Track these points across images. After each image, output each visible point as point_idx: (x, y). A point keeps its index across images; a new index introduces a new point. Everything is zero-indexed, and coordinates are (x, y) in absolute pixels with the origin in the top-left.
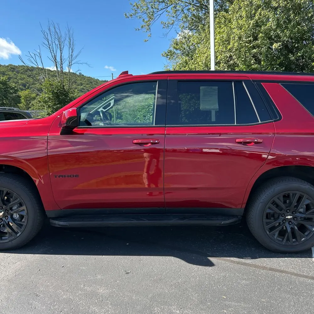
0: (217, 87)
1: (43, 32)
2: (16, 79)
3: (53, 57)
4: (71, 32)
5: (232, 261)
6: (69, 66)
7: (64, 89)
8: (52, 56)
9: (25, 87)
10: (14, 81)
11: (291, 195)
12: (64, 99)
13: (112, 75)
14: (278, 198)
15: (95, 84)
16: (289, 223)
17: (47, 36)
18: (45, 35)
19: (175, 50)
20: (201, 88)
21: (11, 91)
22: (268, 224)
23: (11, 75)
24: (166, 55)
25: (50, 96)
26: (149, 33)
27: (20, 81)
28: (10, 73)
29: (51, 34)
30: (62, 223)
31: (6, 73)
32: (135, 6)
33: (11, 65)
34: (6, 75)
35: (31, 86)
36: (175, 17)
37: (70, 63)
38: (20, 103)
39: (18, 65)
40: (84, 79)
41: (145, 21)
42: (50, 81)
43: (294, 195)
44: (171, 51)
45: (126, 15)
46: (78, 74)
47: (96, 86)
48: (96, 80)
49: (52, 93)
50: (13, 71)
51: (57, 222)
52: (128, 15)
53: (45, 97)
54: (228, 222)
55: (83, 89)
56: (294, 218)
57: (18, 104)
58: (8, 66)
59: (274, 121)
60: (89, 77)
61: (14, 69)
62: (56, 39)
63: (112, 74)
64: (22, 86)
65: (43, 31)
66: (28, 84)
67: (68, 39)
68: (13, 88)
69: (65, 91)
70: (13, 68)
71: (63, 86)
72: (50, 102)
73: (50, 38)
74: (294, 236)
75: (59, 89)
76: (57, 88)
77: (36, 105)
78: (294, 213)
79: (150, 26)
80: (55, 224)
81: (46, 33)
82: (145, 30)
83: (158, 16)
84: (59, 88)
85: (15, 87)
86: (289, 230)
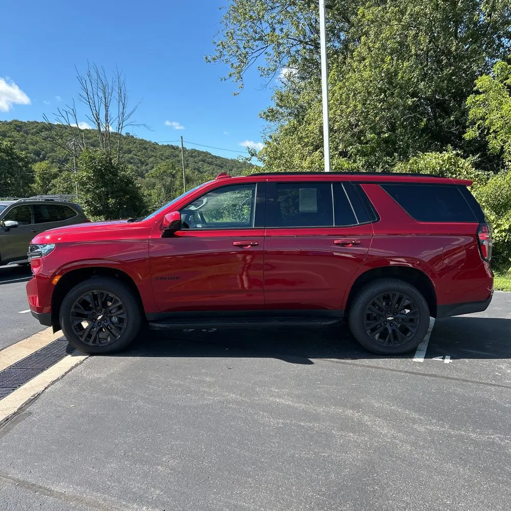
0: (316, 189)
1: (80, 80)
2: (24, 143)
3: (95, 116)
4: (122, 79)
5: (332, 361)
6: (119, 129)
7: (111, 163)
8: (93, 114)
9: (39, 156)
10: (20, 147)
11: (391, 295)
12: (111, 180)
13: (182, 139)
14: (378, 299)
15: (151, 150)
16: (390, 324)
17: (85, 85)
18: (82, 84)
19: (278, 108)
20: (300, 189)
21: (20, 164)
22: (368, 325)
23: (16, 137)
24: (265, 116)
25: (90, 175)
26: (240, 83)
27: (31, 147)
28: (15, 134)
29: (91, 82)
30: (161, 325)
31: (8, 135)
32: (219, 45)
33: (16, 121)
34: (9, 137)
35: (48, 155)
36: (279, 61)
37: (120, 125)
38: (34, 182)
39: (28, 121)
40: (135, 143)
41: (235, 65)
42: (91, 153)
43: (394, 295)
44: (272, 111)
45: (206, 58)
46: (125, 135)
47: (153, 154)
48: (154, 144)
49: (94, 171)
50: (19, 131)
51: (157, 325)
52: (209, 58)
53: (83, 176)
54: (328, 323)
55: (132, 158)
56: (394, 320)
57: (30, 185)
58: (10, 123)
59: (373, 223)
60: (142, 140)
61: (20, 127)
62: (99, 89)
63: (182, 137)
64: (34, 154)
65: (79, 78)
66: (43, 152)
67: (117, 89)
68: (21, 160)
69: (113, 167)
70: (18, 126)
71: (111, 160)
72: (90, 184)
73: (90, 89)
74: (395, 337)
75: (104, 165)
76: (101, 163)
77: (60, 186)
78: (395, 314)
79: (241, 74)
80: (155, 327)
81: (84, 82)
82: (234, 78)
83: (254, 59)
84: (104, 162)
85: (26, 157)
86: (390, 331)
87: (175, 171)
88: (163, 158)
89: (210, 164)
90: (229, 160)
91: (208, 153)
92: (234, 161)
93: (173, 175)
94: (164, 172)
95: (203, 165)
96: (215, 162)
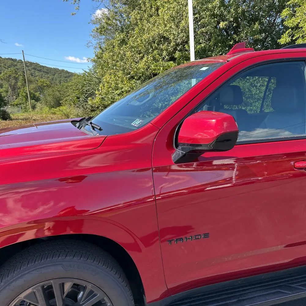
63: (23, 51)
87: (17, 76)
88: (6, 67)
89: (40, 71)
90: (52, 69)
91: (38, 64)
92: (56, 69)
93: (16, 78)
94: (10, 76)
95: (35, 72)
96: (43, 70)
